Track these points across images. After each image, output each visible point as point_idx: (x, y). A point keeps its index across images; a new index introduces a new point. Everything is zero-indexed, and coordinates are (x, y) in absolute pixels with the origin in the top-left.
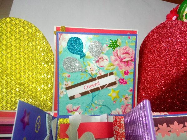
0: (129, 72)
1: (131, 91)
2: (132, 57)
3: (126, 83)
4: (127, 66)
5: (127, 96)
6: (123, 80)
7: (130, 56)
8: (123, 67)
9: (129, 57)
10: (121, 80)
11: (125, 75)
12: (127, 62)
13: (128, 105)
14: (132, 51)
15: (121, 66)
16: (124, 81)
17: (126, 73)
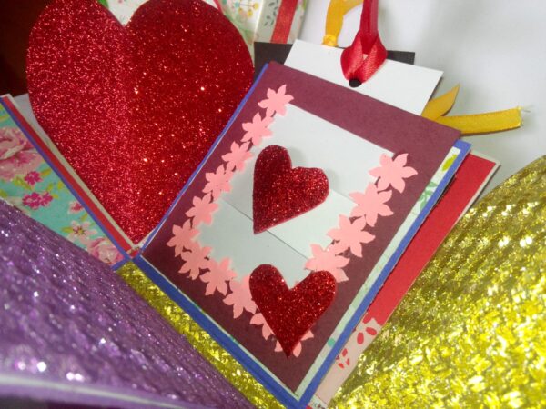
0: (39, 172)
1: (77, 208)
2: (22, 142)
3: (48, 198)
4: (25, 165)
5: (78, 225)
6: (35, 195)
7: (16, 140)
8: (15, 170)
9: (16, 145)
10: (29, 200)
11: (33, 183)
12: (17, 156)
13: (97, 244)
14: (13, 131)
15: (6, 172)
16: (41, 196)
17: (33, 178)
